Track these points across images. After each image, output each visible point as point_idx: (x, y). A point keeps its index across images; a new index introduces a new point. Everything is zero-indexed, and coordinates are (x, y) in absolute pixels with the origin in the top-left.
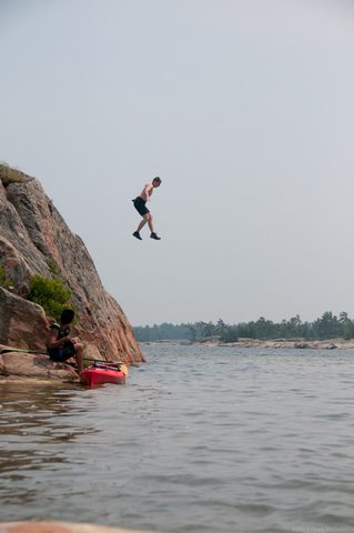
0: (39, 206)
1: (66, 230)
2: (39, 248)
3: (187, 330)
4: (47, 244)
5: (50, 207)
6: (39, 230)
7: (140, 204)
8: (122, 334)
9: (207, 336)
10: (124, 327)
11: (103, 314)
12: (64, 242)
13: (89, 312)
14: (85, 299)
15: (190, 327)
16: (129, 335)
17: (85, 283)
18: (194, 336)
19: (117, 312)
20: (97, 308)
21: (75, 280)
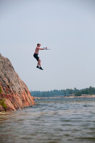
3: (63, 92)
8: (26, 95)
10: (27, 92)
13: (8, 87)
14: (7, 82)
16: (29, 95)
17: (8, 75)
18: (66, 94)
19: (24, 87)
20: (13, 85)
21: (3, 75)
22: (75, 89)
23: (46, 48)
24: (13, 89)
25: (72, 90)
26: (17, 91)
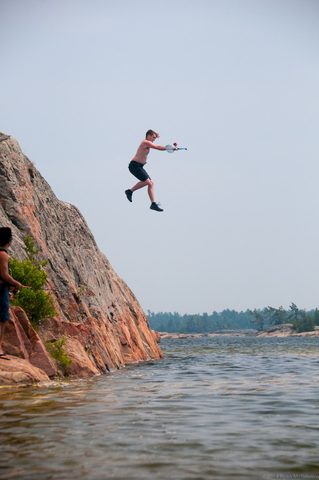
0: (16, 171)
1: (51, 200)
2: (14, 222)
3: (253, 319)
4: (24, 217)
5: (30, 171)
6: (15, 200)
7: (136, 168)
8: (133, 324)
9: (278, 323)
10: (136, 316)
11: (101, 302)
12: (48, 214)
13: (77, 299)
14: (72, 283)
15: (257, 314)
16: (143, 326)
17: (76, 262)
18: (262, 324)
19: (127, 298)
20: (90, 293)
21: (60, 260)
22: (294, 307)
23: (175, 144)
24: (93, 307)
25: (285, 311)
26: (105, 313)
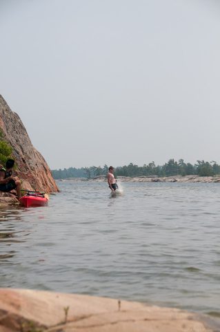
1: (8, 110)
8: (45, 174)
9: (97, 175)
10: (46, 170)
11: (33, 162)
12: (7, 117)
13: (24, 161)
15: (87, 170)
16: (49, 175)
17: (21, 142)
18: (90, 175)
19: (41, 161)
20: (29, 158)
21: (14, 141)
22: (105, 166)
24: (30, 165)
25: (101, 169)
